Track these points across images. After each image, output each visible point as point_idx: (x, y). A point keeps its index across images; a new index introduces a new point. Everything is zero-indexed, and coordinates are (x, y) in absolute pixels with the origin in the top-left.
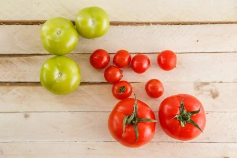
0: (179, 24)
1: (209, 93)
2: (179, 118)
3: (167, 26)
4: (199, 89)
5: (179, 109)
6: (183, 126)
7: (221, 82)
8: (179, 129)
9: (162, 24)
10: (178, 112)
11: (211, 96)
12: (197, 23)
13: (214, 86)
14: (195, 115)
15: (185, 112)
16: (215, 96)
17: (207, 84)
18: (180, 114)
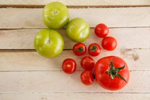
0: (109, 7)
1: (132, 57)
2: (110, 73)
3: (100, 8)
4: (124, 54)
5: (109, 66)
6: (113, 78)
7: (140, 49)
8: (110, 81)
9: (97, 7)
10: (109, 69)
11: (133, 58)
12: (122, 7)
13: (135, 51)
14: (121, 70)
15: (114, 68)
16: (136, 58)
17: (130, 50)
18: (110, 70)
